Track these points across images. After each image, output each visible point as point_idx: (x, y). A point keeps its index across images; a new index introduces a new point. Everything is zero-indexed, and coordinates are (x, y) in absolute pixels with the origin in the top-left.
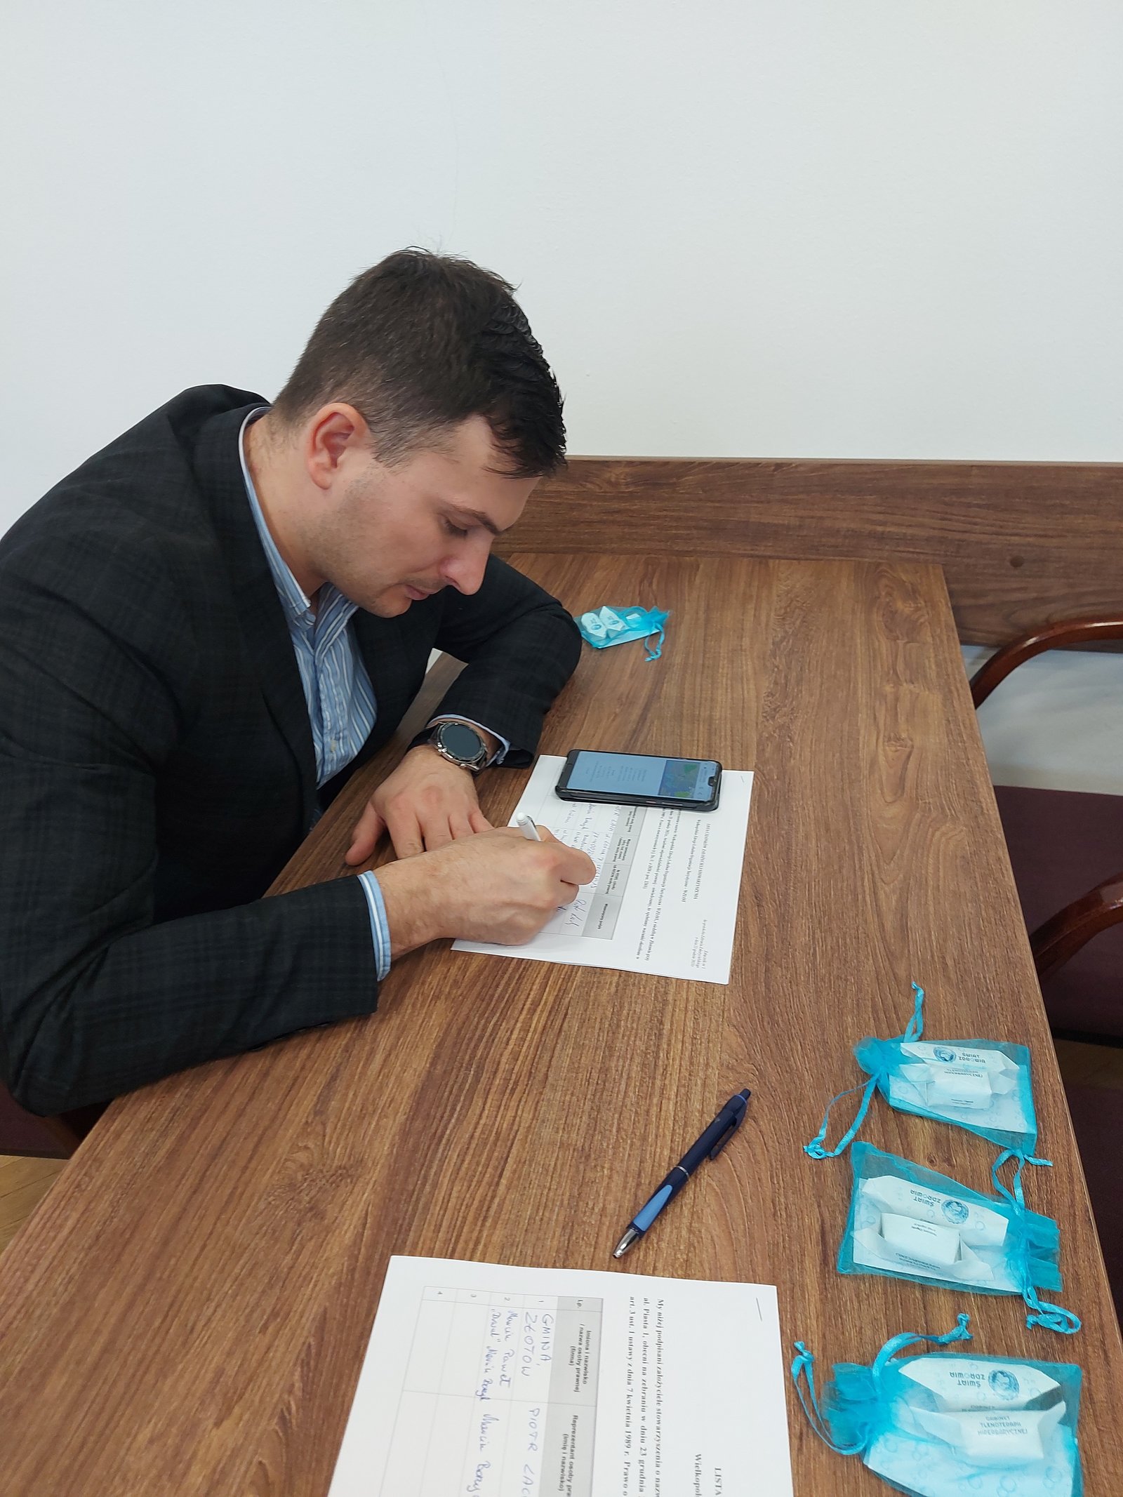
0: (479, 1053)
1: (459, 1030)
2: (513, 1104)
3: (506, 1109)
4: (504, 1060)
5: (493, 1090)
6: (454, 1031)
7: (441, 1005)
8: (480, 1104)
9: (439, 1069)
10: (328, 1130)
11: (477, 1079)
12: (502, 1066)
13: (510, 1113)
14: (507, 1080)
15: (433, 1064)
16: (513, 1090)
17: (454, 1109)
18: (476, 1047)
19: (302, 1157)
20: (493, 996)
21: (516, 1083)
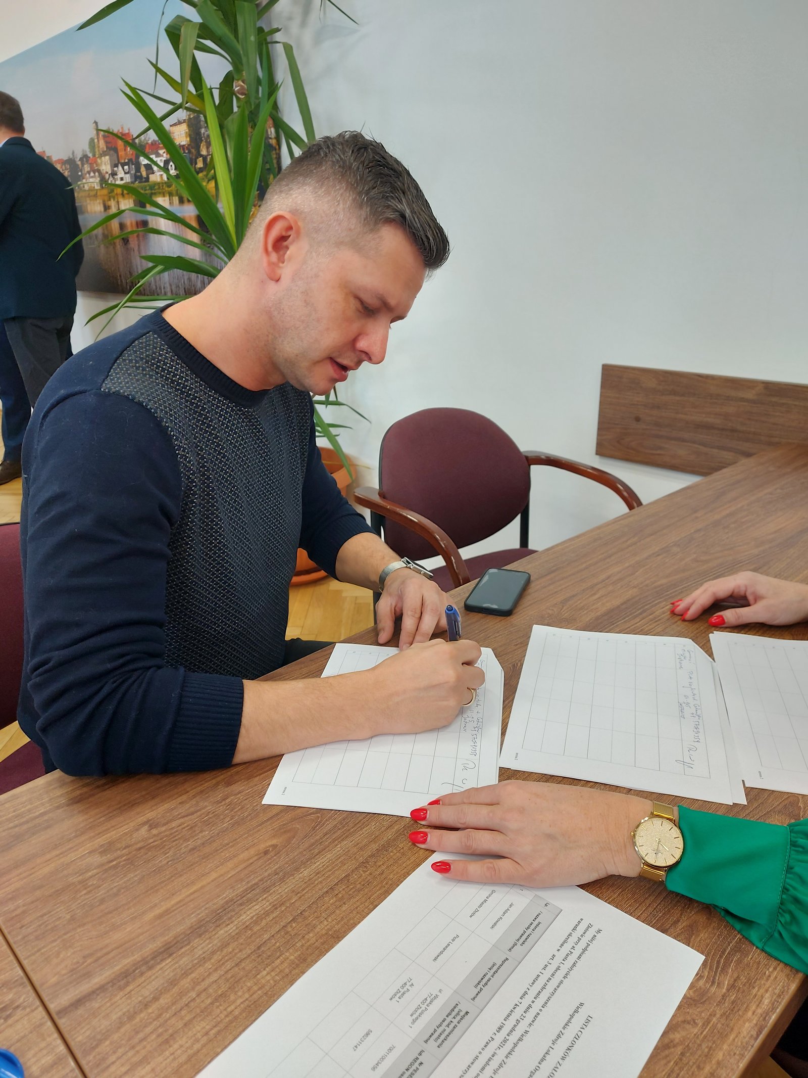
0: (646, 607)
1: (640, 599)
2: (655, 625)
3: (650, 625)
4: (658, 612)
5: (647, 618)
6: (637, 598)
7: (635, 590)
8: (638, 620)
9: (624, 607)
10: (564, 608)
11: (641, 614)
12: (654, 614)
13: (651, 627)
14: (655, 618)
15: (622, 604)
16: (656, 621)
17: (624, 618)
18: (646, 605)
19: (550, 612)
20: (663, 594)
21: (660, 620)
